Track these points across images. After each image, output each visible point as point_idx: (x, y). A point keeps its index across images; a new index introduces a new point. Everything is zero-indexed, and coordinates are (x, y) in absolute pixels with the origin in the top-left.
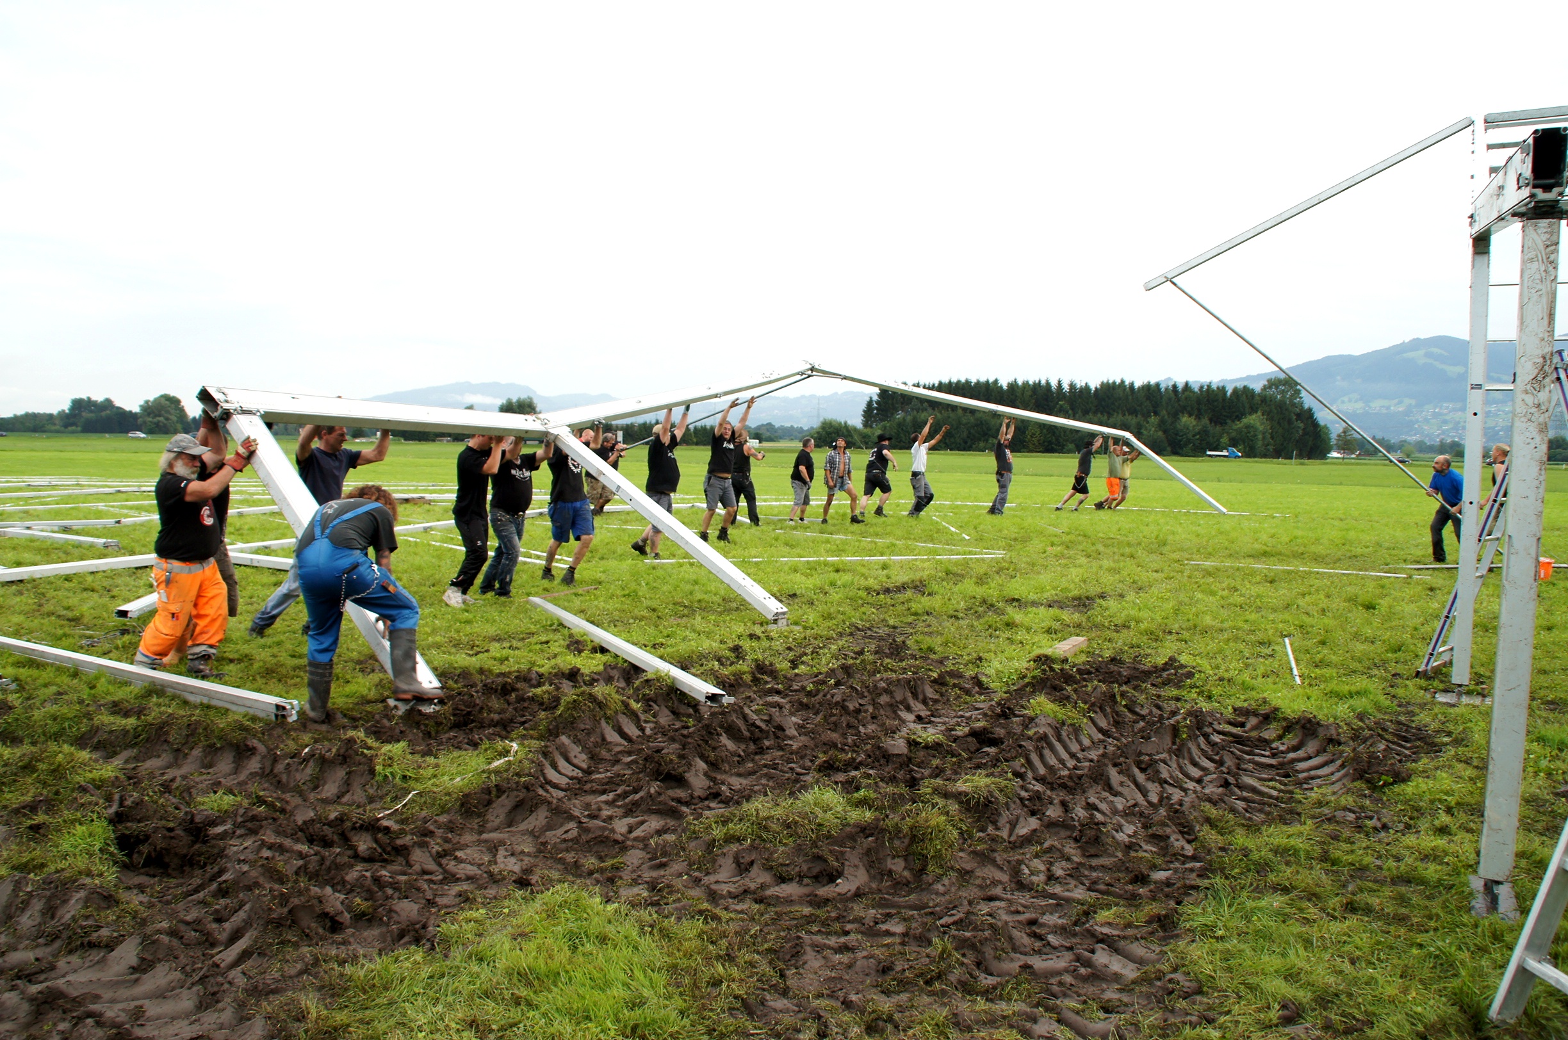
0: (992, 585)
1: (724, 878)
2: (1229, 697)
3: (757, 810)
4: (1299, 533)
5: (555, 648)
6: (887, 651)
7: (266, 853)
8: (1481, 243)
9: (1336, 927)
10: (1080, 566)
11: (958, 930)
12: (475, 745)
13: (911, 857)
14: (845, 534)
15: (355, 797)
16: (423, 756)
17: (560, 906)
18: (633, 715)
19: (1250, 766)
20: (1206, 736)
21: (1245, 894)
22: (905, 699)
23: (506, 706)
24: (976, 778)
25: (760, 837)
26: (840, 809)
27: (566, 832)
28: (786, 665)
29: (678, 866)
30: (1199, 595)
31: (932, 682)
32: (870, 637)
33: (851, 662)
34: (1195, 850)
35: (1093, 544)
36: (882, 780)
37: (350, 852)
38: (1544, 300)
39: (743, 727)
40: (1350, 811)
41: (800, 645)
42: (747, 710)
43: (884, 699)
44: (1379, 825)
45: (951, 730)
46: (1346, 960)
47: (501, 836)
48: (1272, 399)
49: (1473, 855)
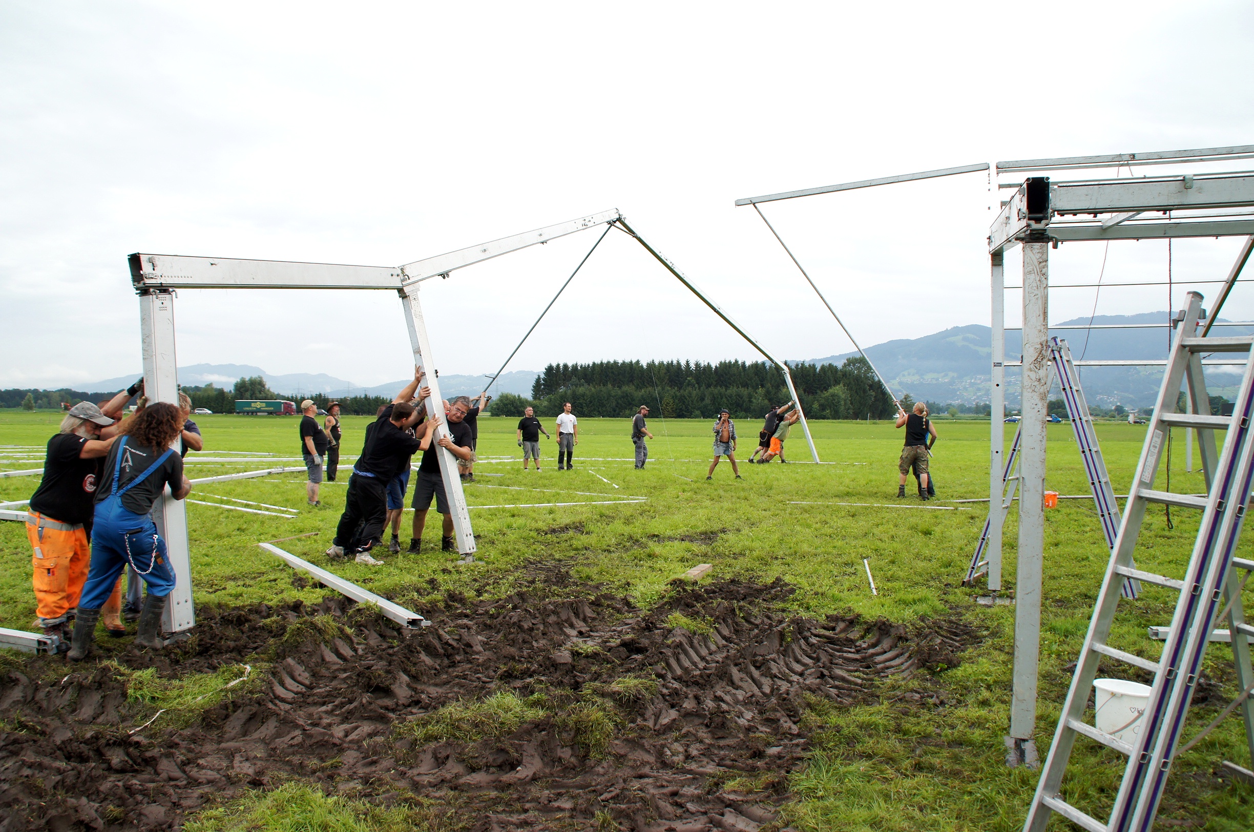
0: (637, 524)
1: (425, 771)
2: (823, 607)
3: (451, 713)
4: (873, 477)
5: (281, 585)
6: (554, 580)
7: (26, 772)
8: (997, 257)
9: (908, 783)
10: (706, 507)
11: (615, 803)
12: (214, 668)
13: (576, 746)
14: (519, 486)
15: (109, 718)
16: (169, 680)
17: (288, 801)
18: (347, 639)
19: (840, 661)
20: (806, 639)
21: (838, 761)
22: (569, 618)
23: (241, 634)
24: (627, 680)
25: (454, 735)
26: (518, 709)
27: (293, 738)
28: (472, 593)
29: (386, 763)
30: (798, 528)
31: (590, 603)
32: (541, 569)
33: (525, 589)
34: (800, 729)
35: (716, 490)
36: (552, 685)
37: (104, 766)
38: (1040, 302)
39: (438, 646)
40: (916, 692)
41: (483, 577)
42: (441, 632)
43: (552, 619)
44: (938, 702)
45: (606, 642)
46: (916, 808)
47: (237, 744)
48: (851, 373)
49: (1007, 721)
